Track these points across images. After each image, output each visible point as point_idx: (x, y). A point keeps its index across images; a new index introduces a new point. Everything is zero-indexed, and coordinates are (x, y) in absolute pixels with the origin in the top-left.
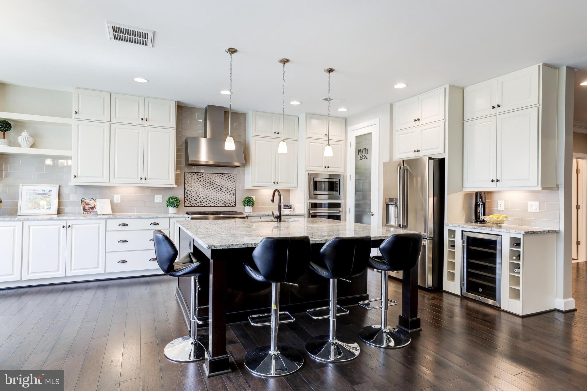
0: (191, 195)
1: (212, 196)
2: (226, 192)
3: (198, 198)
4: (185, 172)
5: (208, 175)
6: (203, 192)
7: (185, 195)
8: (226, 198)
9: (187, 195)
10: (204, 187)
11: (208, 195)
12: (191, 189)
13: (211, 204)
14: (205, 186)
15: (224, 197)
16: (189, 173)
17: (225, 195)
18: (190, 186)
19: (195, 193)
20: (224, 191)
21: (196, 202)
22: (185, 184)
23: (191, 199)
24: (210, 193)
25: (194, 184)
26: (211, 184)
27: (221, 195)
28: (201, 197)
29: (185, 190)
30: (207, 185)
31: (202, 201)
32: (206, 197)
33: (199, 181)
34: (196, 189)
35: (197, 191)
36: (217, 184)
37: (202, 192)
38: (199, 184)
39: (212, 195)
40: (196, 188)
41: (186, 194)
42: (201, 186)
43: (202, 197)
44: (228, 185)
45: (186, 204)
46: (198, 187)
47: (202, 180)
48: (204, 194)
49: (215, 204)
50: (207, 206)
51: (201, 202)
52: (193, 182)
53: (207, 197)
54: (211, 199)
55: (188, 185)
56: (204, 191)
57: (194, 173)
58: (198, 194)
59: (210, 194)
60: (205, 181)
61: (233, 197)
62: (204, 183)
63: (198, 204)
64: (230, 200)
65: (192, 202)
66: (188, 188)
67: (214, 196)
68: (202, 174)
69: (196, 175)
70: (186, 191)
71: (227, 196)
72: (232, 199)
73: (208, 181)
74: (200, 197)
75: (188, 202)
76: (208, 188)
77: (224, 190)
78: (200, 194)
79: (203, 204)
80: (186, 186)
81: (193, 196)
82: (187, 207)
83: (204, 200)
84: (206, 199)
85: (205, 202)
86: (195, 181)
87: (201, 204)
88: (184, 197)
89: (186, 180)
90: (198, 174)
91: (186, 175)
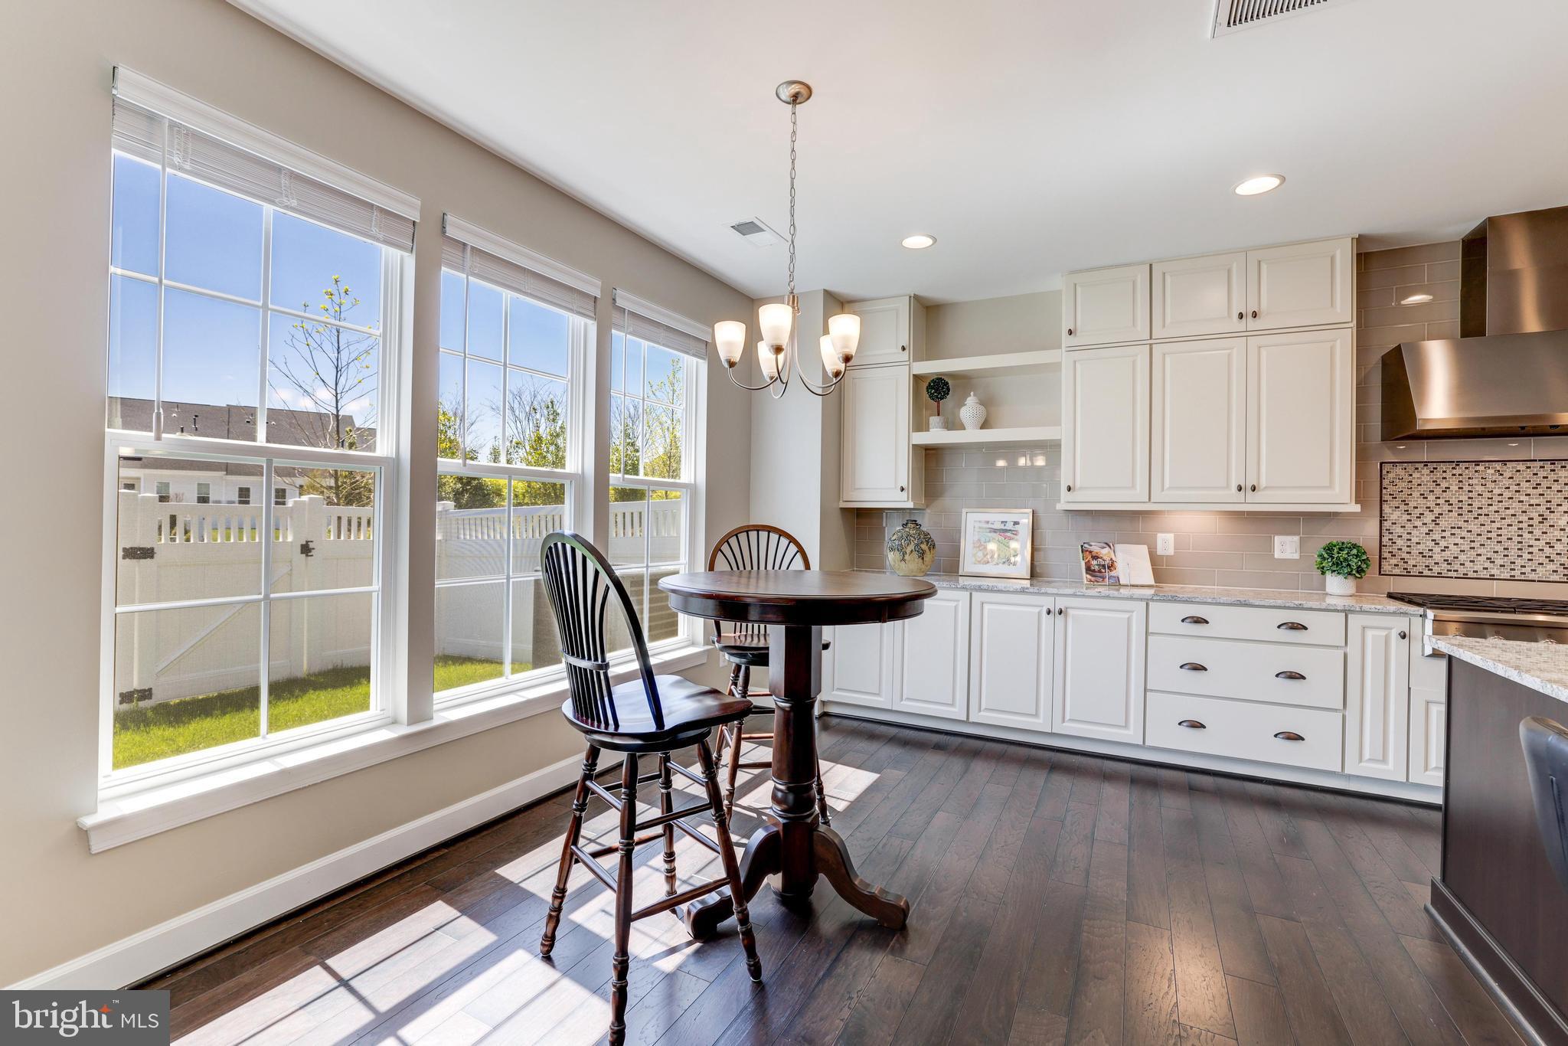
0: (1409, 537)
1: (1500, 542)
3: (1437, 549)
4: (1381, 464)
5: (1478, 468)
6: (1461, 528)
7: (1381, 536)
9: (1391, 537)
10: (1460, 511)
11: (1482, 539)
12: (1409, 517)
13: (1495, 571)
14: (1467, 508)
16: (1399, 467)
18: (1403, 507)
19: (1425, 530)
21: (1431, 562)
22: (1382, 501)
23: (1408, 549)
24: (1490, 532)
25: (1421, 501)
26: (1497, 498)
28: (1451, 547)
29: (1382, 520)
30: (1477, 505)
31: (1456, 558)
32: (1473, 545)
33: (1438, 491)
34: (1429, 517)
35: (1432, 526)
36: (1524, 498)
37: (1454, 528)
38: (1441, 501)
39: (1500, 538)
40: (1427, 513)
41: (1385, 533)
42: (1450, 508)
43: (1456, 544)
45: (1386, 567)
46: (1437, 510)
47: (1454, 488)
48: (1464, 534)
49: (1514, 573)
50: (1476, 575)
51: (1448, 564)
52: (1416, 494)
53: (1476, 545)
54: (1496, 552)
55: (1395, 503)
56: (1462, 524)
57: (1420, 466)
58: (1437, 537)
59: (1493, 535)
60: (1467, 488)
62: (1464, 498)
63: (1436, 569)
65: (1411, 562)
66: (1393, 515)
67: (1507, 544)
68: (1453, 466)
69: (1426, 471)
70: (1387, 525)
73: (1479, 489)
74: (1443, 543)
75: (1394, 561)
76: (1480, 515)
78: (1444, 534)
79: (1462, 570)
80: (1385, 507)
81: (1415, 540)
82: (1392, 577)
83: (1462, 557)
84: (1473, 553)
85: (1468, 564)
86: (1422, 489)
87: (1449, 567)
88: (1381, 545)
89: (1385, 488)
90: (1435, 465)
91: (1384, 472)
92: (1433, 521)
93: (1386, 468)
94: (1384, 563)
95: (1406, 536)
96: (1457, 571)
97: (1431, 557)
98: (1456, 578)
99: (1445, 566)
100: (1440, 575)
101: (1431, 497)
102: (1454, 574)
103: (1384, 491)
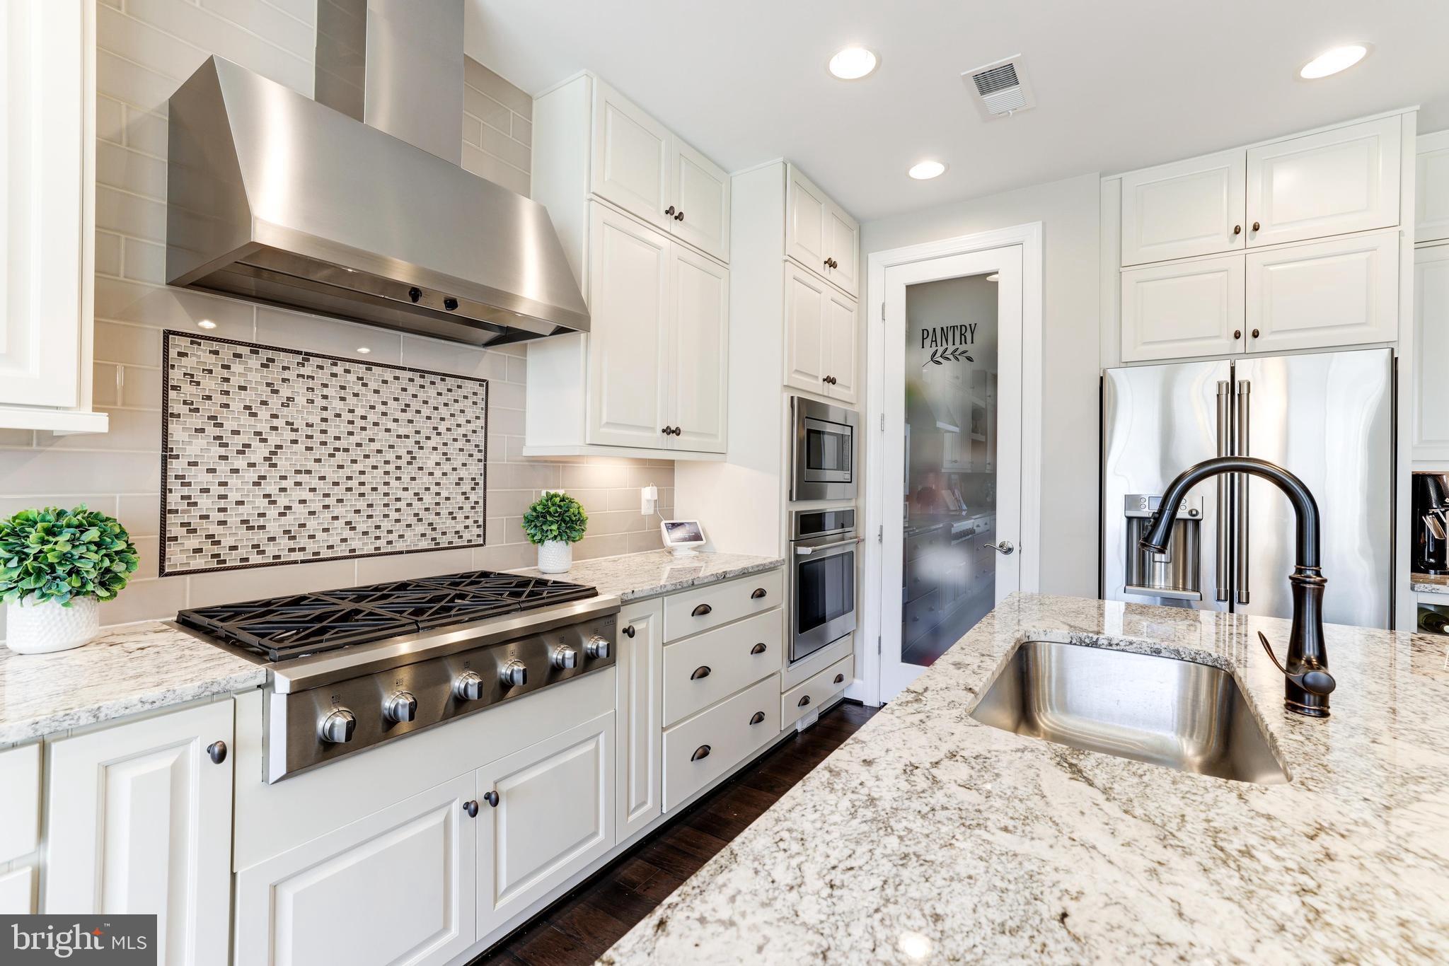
0: (222, 490)
1: (362, 495)
2: (438, 473)
3: (272, 513)
4: (168, 335)
5: (335, 370)
6: (308, 472)
7: (165, 490)
8: (437, 504)
9: (186, 491)
10: (309, 443)
11: (339, 492)
12: (222, 451)
13: (357, 543)
14: (318, 437)
15: (428, 499)
16: (206, 346)
17: (434, 489)
18: (211, 431)
19: (252, 475)
20: (430, 464)
21: (259, 537)
22: (166, 415)
23: (221, 516)
24: (349, 478)
25: (245, 418)
26: (359, 423)
27: (415, 487)
28: (296, 506)
29: (167, 455)
30: (332, 432)
31: (303, 525)
32: (327, 501)
33: (275, 402)
34: (259, 452)
35: (263, 469)
36: (391, 425)
37: (298, 472)
38: (279, 423)
39: (363, 489)
40: (255, 443)
41: (173, 483)
42: (293, 436)
43: (303, 502)
44: (447, 437)
45: (176, 557)
46: (274, 439)
47: (301, 400)
48: (315, 483)
49: (378, 543)
50: (330, 554)
51: (294, 538)
52: (236, 406)
53: (331, 501)
54: (357, 511)
55: (197, 421)
56: (311, 465)
57: (244, 351)
58: (271, 487)
59: (353, 483)
60: (319, 402)
61: (473, 497)
62: (315, 419)
63: (271, 550)
64: (460, 516)
65: (227, 541)
66: (192, 446)
67: (371, 497)
68: (299, 358)
69: (254, 362)
70: (176, 466)
71: (444, 494)
72: (467, 506)
73: (337, 405)
74: (282, 501)
75: (193, 542)
76: (337, 449)
77: (428, 459)
78: (284, 484)
79: (311, 546)
80: (173, 426)
81: (234, 496)
82: (188, 577)
83: (312, 524)
84: (327, 515)
85: (320, 535)
86: (249, 397)
87: (292, 544)
88: (164, 511)
89: (174, 388)
90: (270, 354)
91: (173, 353)
92: (266, 459)
93: (178, 344)
94: (171, 548)
95: (216, 490)
96: (302, 549)
97: (262, 527)
98: (303, 562)
99: (285, 543)
100: (277, 562)
101: (264, 414)
102: (298, 556)
103: (172, 394)
